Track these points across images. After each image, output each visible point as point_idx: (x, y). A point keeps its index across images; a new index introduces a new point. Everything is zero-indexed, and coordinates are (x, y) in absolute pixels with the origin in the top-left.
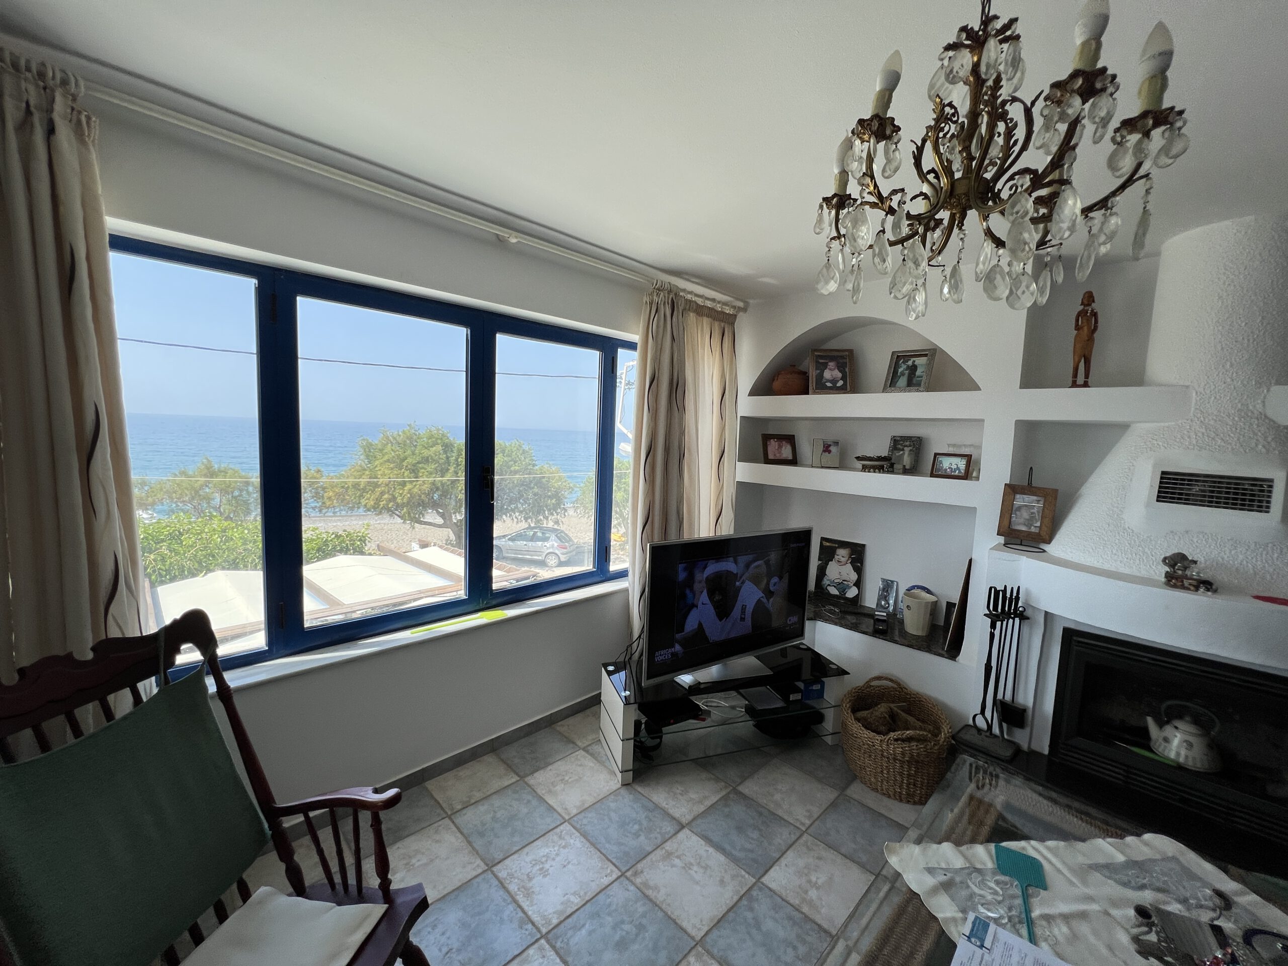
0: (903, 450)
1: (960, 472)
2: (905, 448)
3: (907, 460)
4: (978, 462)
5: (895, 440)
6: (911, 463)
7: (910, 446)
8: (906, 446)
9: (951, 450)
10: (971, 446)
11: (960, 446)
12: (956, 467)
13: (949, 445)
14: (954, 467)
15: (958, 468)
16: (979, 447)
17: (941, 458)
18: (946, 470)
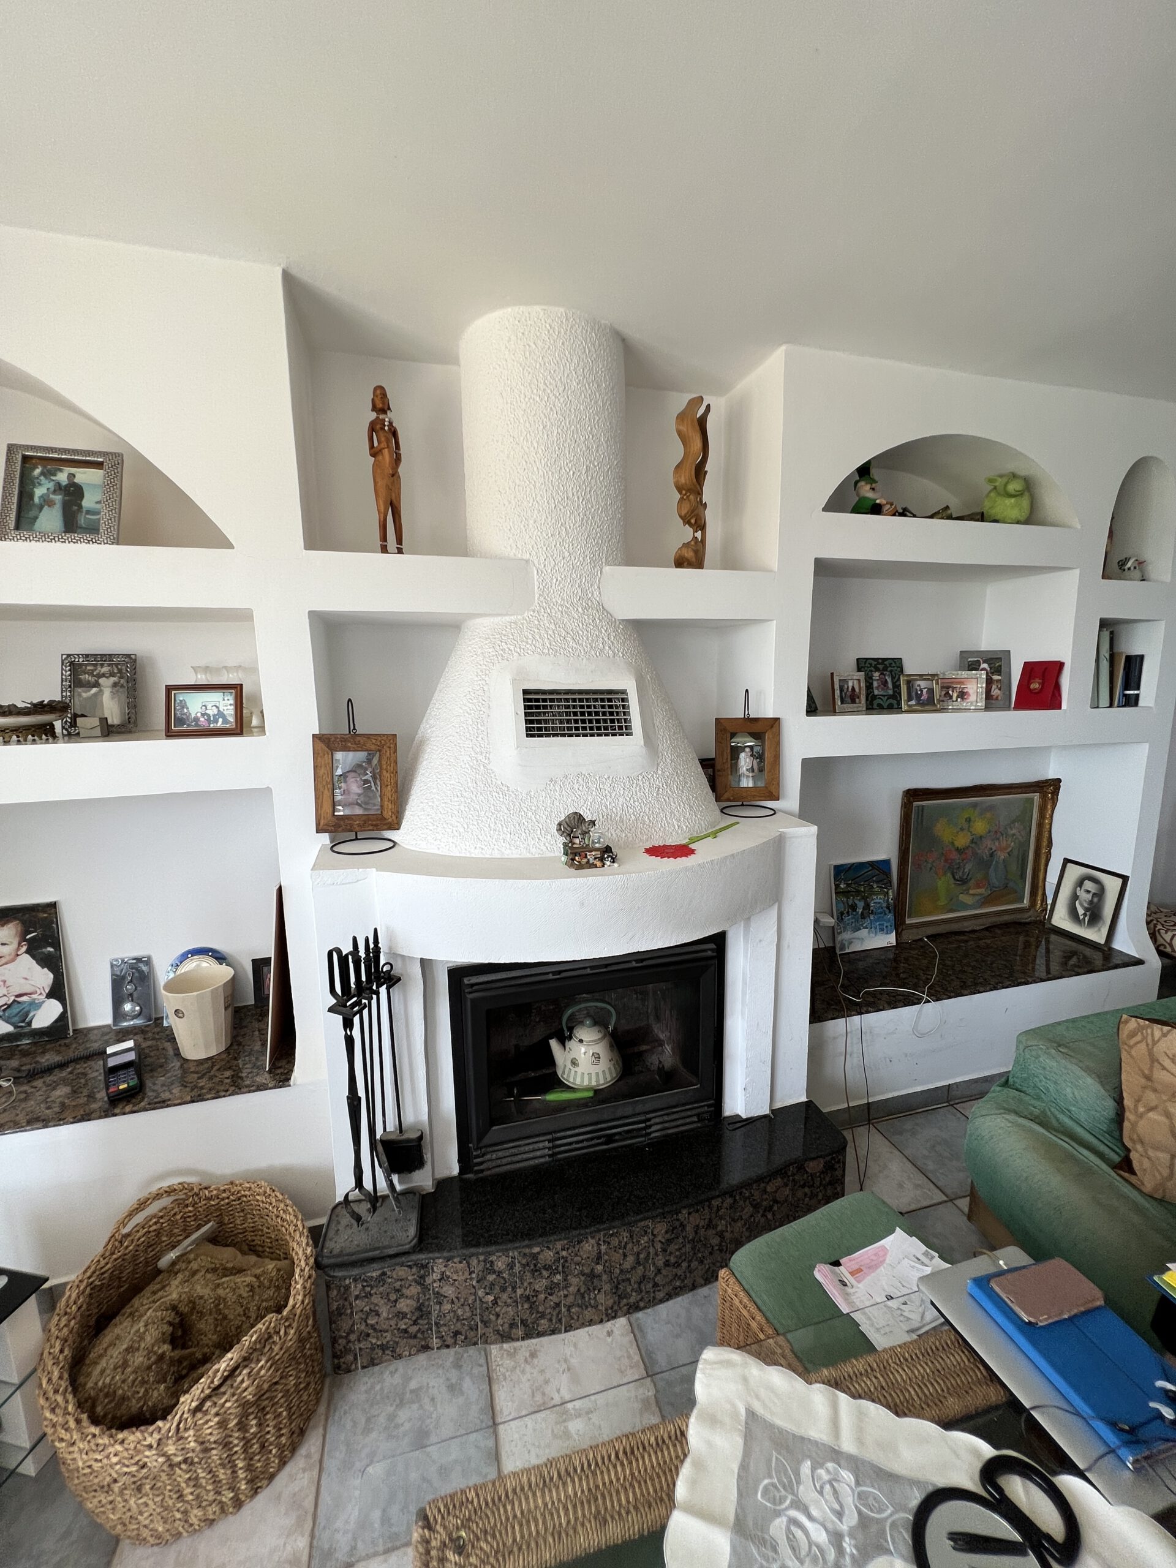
0: (97, 685)
1: (225, 721)
2: (102, 681)
3: (111, 707)
4: (257, 699)
5: (72, 664)
6: (122, 713)
7: (112, 675)
8: (103, 675)
9: (202, 679)
10: (238, 668)
11: (218, 671)
12: (215, 711)
13: (195, 669)
14: (212, 711)
15: (220, 714)
16: (254, 670)
17: (182, 696)
18: (196, 720)
